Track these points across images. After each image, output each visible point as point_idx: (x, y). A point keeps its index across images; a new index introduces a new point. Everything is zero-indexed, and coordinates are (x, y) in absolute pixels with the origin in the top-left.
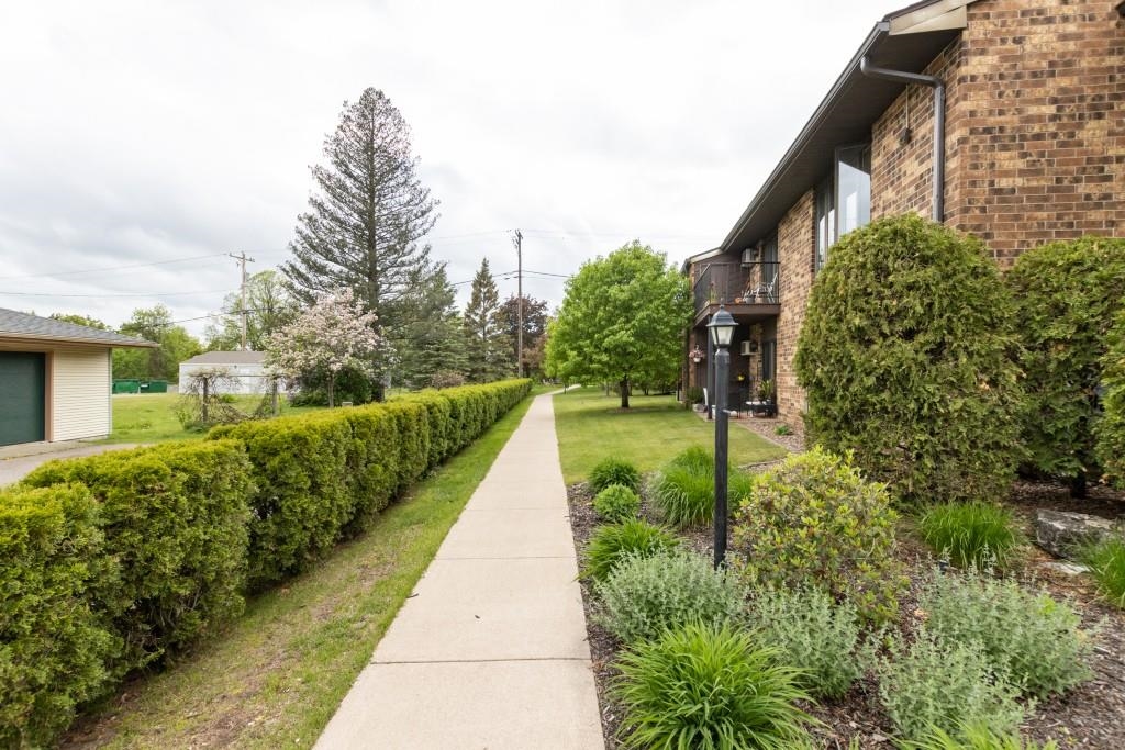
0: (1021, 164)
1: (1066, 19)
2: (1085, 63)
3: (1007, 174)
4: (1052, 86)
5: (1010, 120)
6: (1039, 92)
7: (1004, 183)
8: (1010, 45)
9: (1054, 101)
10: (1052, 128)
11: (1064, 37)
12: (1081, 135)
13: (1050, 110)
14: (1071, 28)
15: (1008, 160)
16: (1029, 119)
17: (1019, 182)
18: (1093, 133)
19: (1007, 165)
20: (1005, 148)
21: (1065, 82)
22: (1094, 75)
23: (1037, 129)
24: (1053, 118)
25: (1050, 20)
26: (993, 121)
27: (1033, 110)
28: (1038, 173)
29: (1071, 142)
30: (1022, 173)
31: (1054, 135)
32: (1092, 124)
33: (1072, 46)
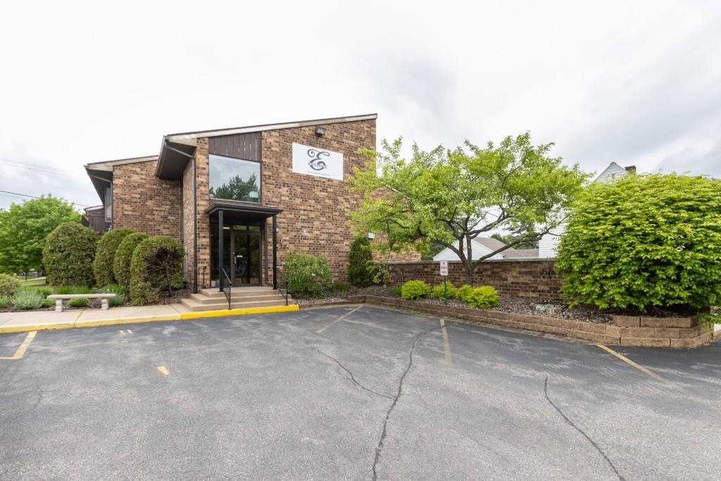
0: (131, 209)
1: (142, 174)
2: (147, 186)
3: (127, 210)
4: (139, 190)
5: (127, 197)
6: (135, 191)
7: (126, 213)
8: (127, 178)
9: (139, 194)
10: (139, 201)
11: (142, 179)
12: (147, 203)
13: (139, 196)
14: (143, 177)
15: (127, 207)
16: (132, 197)
17: (130, 213)
18: (150, 203)
19: (127, 208)
20: (126, 204)
21: (142, 190)
22: (151, 189)
23: (135, 200)
24: (139, 198)
25: (138, 174)
26: (122, 196)
27: (134, 195)
28: (135, 211)
29: (144, 205)
30: (131, 211)
31: (140, 203)
32: (149, 201)
33: (144, 181)
